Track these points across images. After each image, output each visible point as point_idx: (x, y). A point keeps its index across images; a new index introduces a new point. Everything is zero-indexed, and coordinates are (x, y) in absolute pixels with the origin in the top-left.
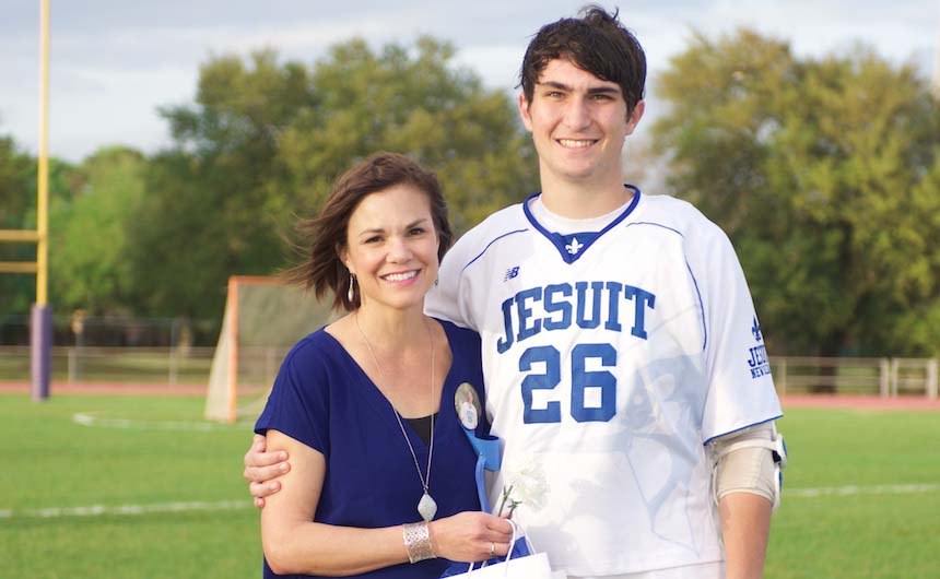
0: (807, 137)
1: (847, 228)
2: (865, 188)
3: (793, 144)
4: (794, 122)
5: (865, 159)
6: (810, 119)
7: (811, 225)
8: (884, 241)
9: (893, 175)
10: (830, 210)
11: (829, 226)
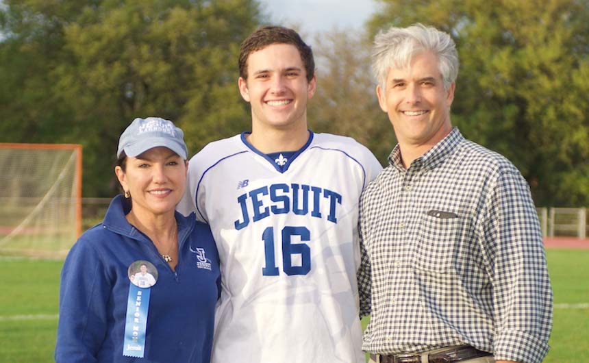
1: (522, 103)
2: (536, 72)
4: (481, 19)
5: (536, 47)
6: (494, 16)
8: (551, 113)
9: (558, 61)
10: (510, 89)
11: (508, 101)
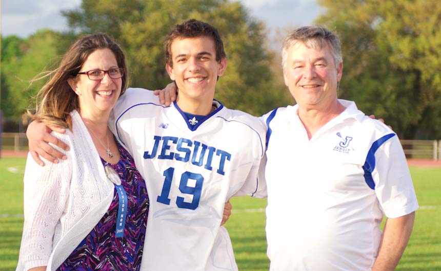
0: (398, 25)
1: (418, 72)
2: (427, 53)
3: (390, 29)
4: (390, 18)
5: (427, 38)
6: (399, 16)
7: (399, 72)
10: (409, 64)
11: (408, 72)
